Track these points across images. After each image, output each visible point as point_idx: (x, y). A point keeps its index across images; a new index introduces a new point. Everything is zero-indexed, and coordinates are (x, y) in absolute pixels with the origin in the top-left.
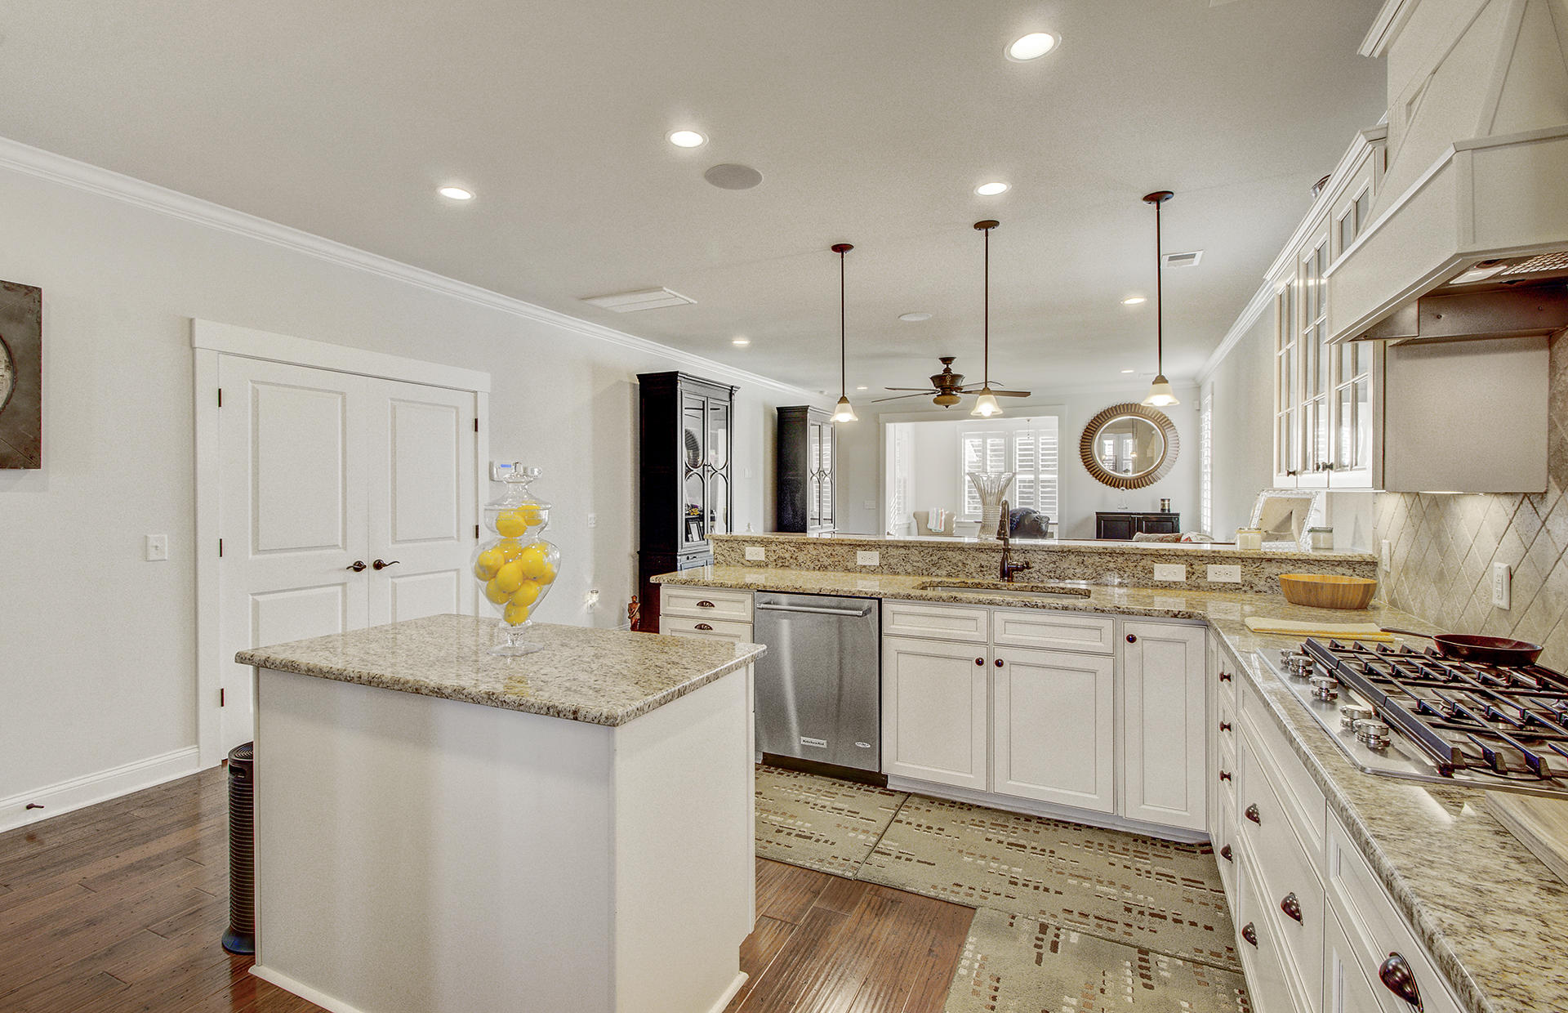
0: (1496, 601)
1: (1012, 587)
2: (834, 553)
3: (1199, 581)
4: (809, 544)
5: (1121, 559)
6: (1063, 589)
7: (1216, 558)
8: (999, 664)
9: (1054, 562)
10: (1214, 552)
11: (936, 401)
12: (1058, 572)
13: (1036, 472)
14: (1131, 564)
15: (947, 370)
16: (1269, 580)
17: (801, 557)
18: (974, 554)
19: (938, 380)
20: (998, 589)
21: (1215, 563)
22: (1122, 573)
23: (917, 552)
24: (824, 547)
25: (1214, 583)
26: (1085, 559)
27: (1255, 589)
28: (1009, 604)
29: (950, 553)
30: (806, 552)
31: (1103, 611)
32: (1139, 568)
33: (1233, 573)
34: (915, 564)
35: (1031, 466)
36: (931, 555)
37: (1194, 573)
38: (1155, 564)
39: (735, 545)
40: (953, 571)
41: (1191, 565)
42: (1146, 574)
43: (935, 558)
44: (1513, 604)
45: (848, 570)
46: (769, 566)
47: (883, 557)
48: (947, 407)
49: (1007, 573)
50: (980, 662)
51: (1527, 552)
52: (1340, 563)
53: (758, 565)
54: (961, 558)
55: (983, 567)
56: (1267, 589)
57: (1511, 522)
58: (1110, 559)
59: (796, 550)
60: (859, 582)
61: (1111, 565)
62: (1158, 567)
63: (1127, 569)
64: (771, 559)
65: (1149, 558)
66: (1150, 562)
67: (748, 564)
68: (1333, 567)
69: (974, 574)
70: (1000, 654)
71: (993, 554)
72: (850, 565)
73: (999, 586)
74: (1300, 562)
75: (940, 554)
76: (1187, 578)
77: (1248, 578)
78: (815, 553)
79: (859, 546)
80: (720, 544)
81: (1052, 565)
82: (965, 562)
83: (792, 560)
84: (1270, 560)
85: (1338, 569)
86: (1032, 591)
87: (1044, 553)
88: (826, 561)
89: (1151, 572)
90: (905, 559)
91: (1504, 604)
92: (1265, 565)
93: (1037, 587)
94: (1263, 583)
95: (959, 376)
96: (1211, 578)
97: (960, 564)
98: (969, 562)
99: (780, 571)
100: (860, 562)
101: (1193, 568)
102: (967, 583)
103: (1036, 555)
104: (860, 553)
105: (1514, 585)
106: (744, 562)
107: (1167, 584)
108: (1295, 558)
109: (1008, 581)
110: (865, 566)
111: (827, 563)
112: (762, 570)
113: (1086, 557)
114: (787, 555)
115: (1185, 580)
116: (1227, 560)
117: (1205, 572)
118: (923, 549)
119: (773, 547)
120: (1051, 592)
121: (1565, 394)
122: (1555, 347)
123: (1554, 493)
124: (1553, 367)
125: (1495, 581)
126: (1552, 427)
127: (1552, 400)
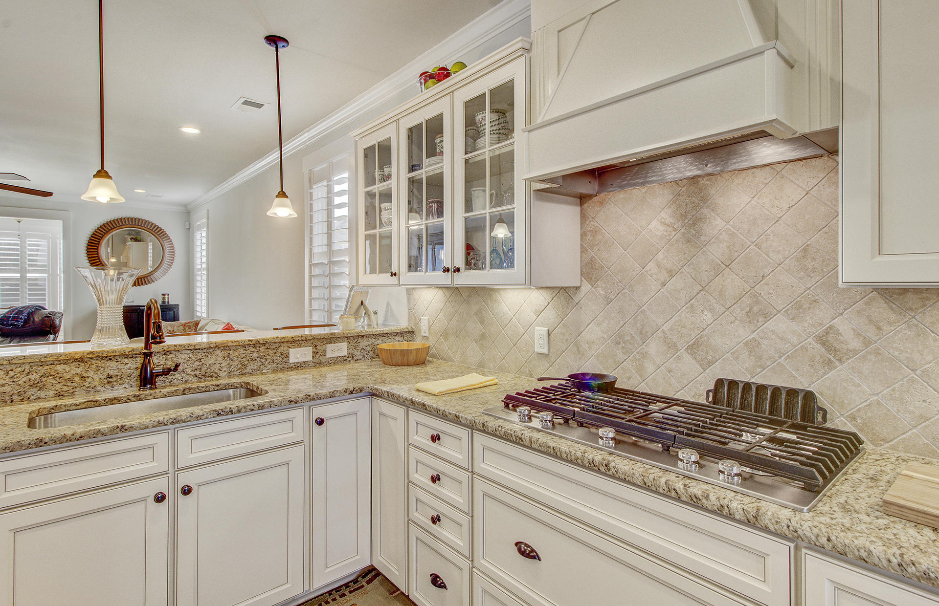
0: (538, 349)
1: (160, 395)
3: (321, 358)
5: (262, 349)
6: (218, 386)
7: (332, 339)
8: (186, 491)
9: (200, 360)
10: (331, 334)
12: (204, 369)
13: (23, 271)
14: (271, 352)
16: (362, 351)
18: (99, 363)
20: (141, 399)
21: (331, 343)
22: (263, 361)
25: (330, 358)
26: (231, 352)
27: (355, 358)
28: (198, 418)
29: (59, 368)
31: (296, 402)
32: (278, 355)
33: (340, 349)
35: (17, 265)
36: (28, 374)
37: (317, 352)
38: (290, 349)
40: (66, 388)
41: (316, 346)
42: (283, 358)
44: (551, 350)
49: (147, 379)
50: (160, 498)
51: (562, 320)
52: (397, 334)
54: (79, 371)
55: (111, 377)
56: (361, 357)
57: (549, 304)
58: (253, 349)
61: (255, 355)
62: (292, 351)
63: (268, 357)
65: (285, 344)
66: (286, 348)
68: (394, 337)
69: (99, 388)
70: (185, 479)
71: (126, 360)
73: (143, 396)
74: (378, 336)
75: (42, 370)
76: (313, 357)
77: (351, 351)
81: (197, 363)
82: (85, 375)
84: (362, 337)
85: (397, 338)
86: (184, 394)
87: (189, 352)
89: (287, 356)
91: (545, 351)
92: (360, 340)
93: (190, 389)
94: (359, 353)
96: (329, 355)
97: (77, 379)
98: (91, 374)
101: (316, 349)
102: (96, 401)
103: (179, 355)
105: (552, 339)
107: (298, 365)
108: (377, 333)
109: (151, 389)
113: (232, 351)
115: (312, 359)
116: (338, 339)
117: (325, 351)
118: (13, 367)
120: (206, 391)
121: (595, 232)
122: (586, 206)
123: (586, 287)
124: (583, 217)
125: (537, 337)
126: (583, 250)
127: (583, 235)
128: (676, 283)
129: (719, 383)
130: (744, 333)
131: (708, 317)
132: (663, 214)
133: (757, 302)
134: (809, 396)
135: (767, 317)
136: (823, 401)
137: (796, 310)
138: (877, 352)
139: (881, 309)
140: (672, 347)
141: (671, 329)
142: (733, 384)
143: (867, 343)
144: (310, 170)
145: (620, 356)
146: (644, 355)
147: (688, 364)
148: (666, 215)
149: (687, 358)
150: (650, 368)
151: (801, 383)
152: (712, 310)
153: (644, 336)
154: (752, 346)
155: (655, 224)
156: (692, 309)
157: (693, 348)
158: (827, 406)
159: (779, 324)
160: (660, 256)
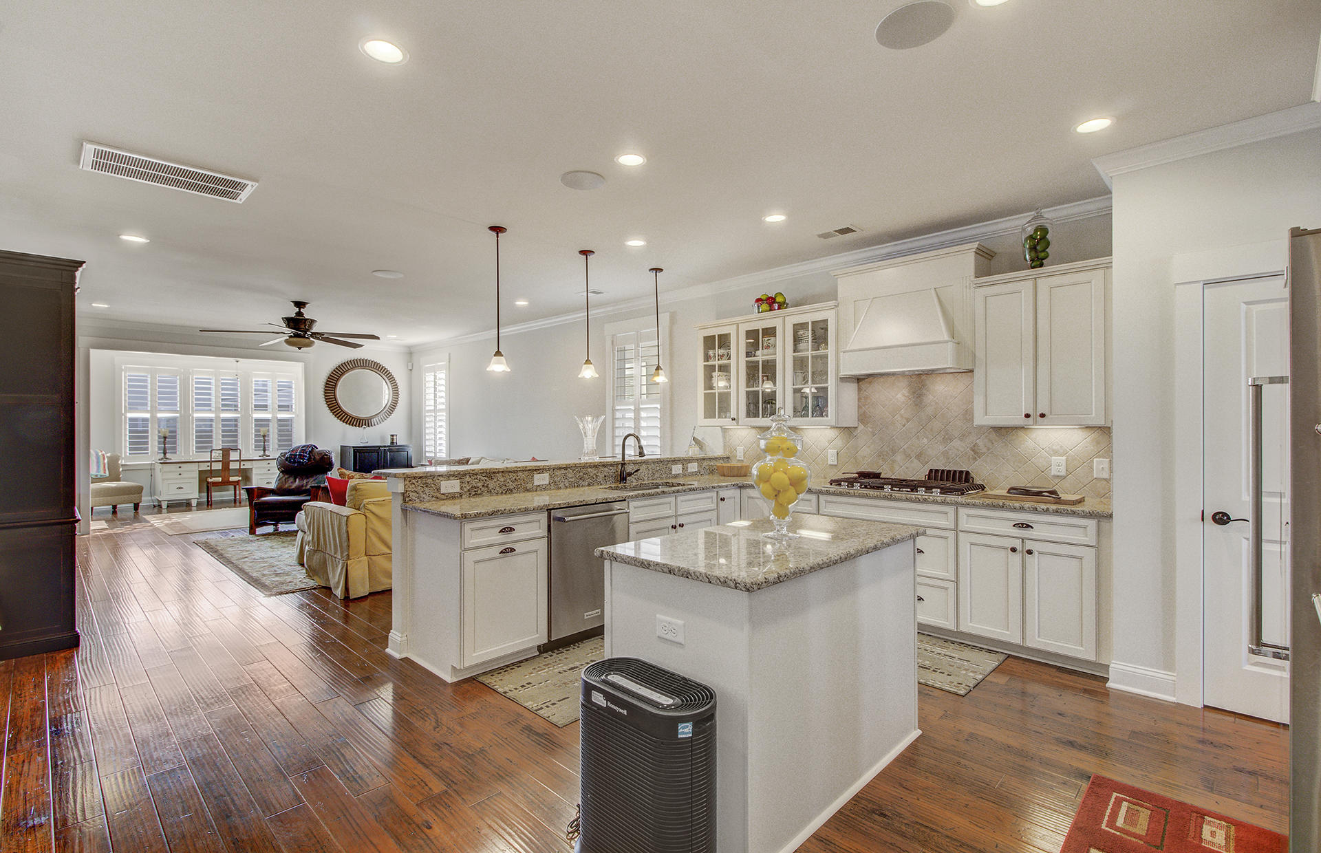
0: (830, 463)
2: (517, 478)
4: (498, 472)
11: (287, 341)
15: (299, 314)
17: (492, 484)
19: (290, 322)
23: (571, 471)
24: (510, 474)
30: (495, 480)
34: (570, 479)
39: (430, 481)
43: (581, 474)
44: (839, 462)
45: (527, 490)
46: (463, 496)
47: (551, 477)
48: (300, 348)
49: (624, 479)
51: (847, 445)
53: (453, 497)
57: (837, 436)
59: (488, 479)
60: (536, 498)
64: (465, 490)
67: (443, 497)
70: (680, 522)
72: (529, 486)
78: (502, 480)
79: (535, 470)
80: (414, 481)
83: (483, 488)
88: (511, 485)
90: (565, 477)
91: (834, 463)
95: (313, 321)
99: (473, 500)
100: (536, 483)
104: (537, 476)
105: (839, 456)
106: (439, 495)
110: (539, 486)
111: (512, 487)
112: (457, 501)
114: (480, 485)
119: (467, 479)
121: (866, 398)
122: (861, 383)
123: (861, 427)
124: (859, 389)
125: (829, 456)
126: (859, 407)
127: (859, 399)
128: (909, 425)
129: (931, 471)
130: (941, 448)
131: (925, 440)
132: (903, 391)
133: (947, 434)
134: (967, 473)
135: (951, 440)
136: (972, 475)
137: (963, 437)
138: (992, 453)
139: (993, 436)
140: (909, 456)
141: (908, 448)
142: (937, 471)
143: (989, 449)
144: (613, 335)
145: (881, 462)
146: (894, 461)
147: (916, 464)
148: (905, 392)
149: (915, 461)
150: (897, 467)
151: (965, 469)
152: (927, 438)
153: (894, 452)
154: (945, 454)
155: (900, 395)
156: (918, 438)
157: (919, 456)
158: (974, 477)
159: (956, 443)
160: (902, 412)
